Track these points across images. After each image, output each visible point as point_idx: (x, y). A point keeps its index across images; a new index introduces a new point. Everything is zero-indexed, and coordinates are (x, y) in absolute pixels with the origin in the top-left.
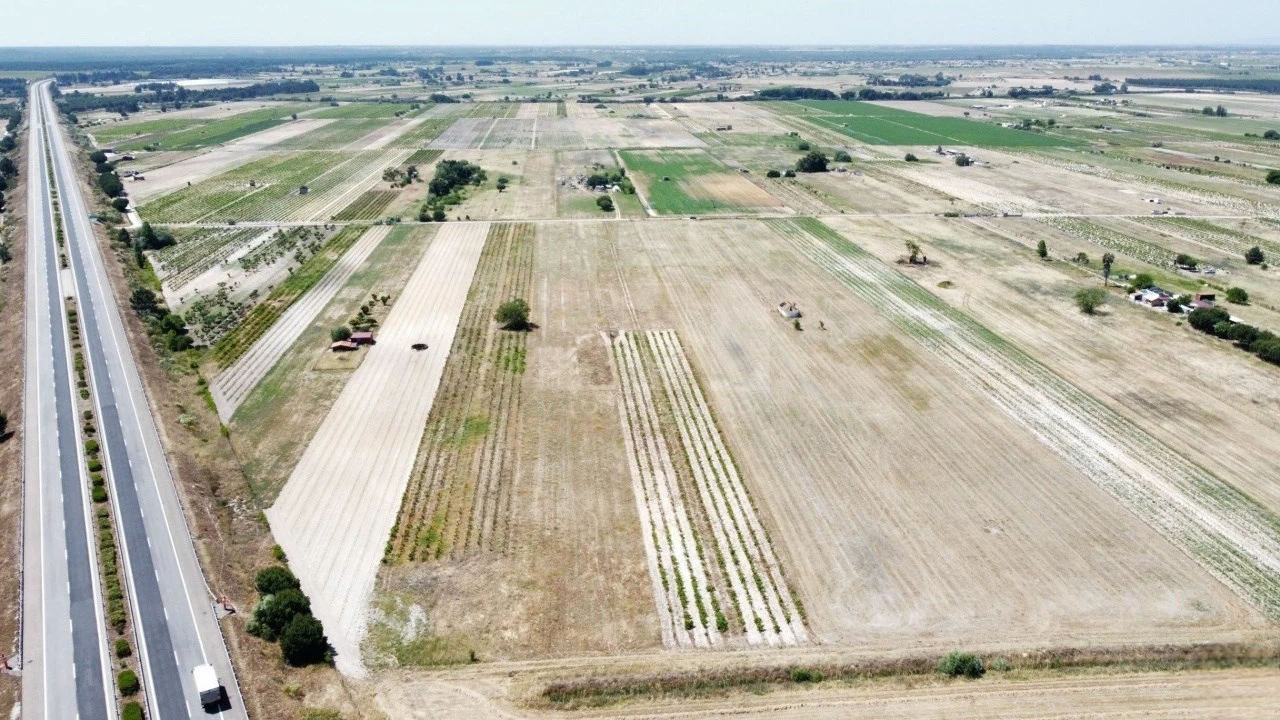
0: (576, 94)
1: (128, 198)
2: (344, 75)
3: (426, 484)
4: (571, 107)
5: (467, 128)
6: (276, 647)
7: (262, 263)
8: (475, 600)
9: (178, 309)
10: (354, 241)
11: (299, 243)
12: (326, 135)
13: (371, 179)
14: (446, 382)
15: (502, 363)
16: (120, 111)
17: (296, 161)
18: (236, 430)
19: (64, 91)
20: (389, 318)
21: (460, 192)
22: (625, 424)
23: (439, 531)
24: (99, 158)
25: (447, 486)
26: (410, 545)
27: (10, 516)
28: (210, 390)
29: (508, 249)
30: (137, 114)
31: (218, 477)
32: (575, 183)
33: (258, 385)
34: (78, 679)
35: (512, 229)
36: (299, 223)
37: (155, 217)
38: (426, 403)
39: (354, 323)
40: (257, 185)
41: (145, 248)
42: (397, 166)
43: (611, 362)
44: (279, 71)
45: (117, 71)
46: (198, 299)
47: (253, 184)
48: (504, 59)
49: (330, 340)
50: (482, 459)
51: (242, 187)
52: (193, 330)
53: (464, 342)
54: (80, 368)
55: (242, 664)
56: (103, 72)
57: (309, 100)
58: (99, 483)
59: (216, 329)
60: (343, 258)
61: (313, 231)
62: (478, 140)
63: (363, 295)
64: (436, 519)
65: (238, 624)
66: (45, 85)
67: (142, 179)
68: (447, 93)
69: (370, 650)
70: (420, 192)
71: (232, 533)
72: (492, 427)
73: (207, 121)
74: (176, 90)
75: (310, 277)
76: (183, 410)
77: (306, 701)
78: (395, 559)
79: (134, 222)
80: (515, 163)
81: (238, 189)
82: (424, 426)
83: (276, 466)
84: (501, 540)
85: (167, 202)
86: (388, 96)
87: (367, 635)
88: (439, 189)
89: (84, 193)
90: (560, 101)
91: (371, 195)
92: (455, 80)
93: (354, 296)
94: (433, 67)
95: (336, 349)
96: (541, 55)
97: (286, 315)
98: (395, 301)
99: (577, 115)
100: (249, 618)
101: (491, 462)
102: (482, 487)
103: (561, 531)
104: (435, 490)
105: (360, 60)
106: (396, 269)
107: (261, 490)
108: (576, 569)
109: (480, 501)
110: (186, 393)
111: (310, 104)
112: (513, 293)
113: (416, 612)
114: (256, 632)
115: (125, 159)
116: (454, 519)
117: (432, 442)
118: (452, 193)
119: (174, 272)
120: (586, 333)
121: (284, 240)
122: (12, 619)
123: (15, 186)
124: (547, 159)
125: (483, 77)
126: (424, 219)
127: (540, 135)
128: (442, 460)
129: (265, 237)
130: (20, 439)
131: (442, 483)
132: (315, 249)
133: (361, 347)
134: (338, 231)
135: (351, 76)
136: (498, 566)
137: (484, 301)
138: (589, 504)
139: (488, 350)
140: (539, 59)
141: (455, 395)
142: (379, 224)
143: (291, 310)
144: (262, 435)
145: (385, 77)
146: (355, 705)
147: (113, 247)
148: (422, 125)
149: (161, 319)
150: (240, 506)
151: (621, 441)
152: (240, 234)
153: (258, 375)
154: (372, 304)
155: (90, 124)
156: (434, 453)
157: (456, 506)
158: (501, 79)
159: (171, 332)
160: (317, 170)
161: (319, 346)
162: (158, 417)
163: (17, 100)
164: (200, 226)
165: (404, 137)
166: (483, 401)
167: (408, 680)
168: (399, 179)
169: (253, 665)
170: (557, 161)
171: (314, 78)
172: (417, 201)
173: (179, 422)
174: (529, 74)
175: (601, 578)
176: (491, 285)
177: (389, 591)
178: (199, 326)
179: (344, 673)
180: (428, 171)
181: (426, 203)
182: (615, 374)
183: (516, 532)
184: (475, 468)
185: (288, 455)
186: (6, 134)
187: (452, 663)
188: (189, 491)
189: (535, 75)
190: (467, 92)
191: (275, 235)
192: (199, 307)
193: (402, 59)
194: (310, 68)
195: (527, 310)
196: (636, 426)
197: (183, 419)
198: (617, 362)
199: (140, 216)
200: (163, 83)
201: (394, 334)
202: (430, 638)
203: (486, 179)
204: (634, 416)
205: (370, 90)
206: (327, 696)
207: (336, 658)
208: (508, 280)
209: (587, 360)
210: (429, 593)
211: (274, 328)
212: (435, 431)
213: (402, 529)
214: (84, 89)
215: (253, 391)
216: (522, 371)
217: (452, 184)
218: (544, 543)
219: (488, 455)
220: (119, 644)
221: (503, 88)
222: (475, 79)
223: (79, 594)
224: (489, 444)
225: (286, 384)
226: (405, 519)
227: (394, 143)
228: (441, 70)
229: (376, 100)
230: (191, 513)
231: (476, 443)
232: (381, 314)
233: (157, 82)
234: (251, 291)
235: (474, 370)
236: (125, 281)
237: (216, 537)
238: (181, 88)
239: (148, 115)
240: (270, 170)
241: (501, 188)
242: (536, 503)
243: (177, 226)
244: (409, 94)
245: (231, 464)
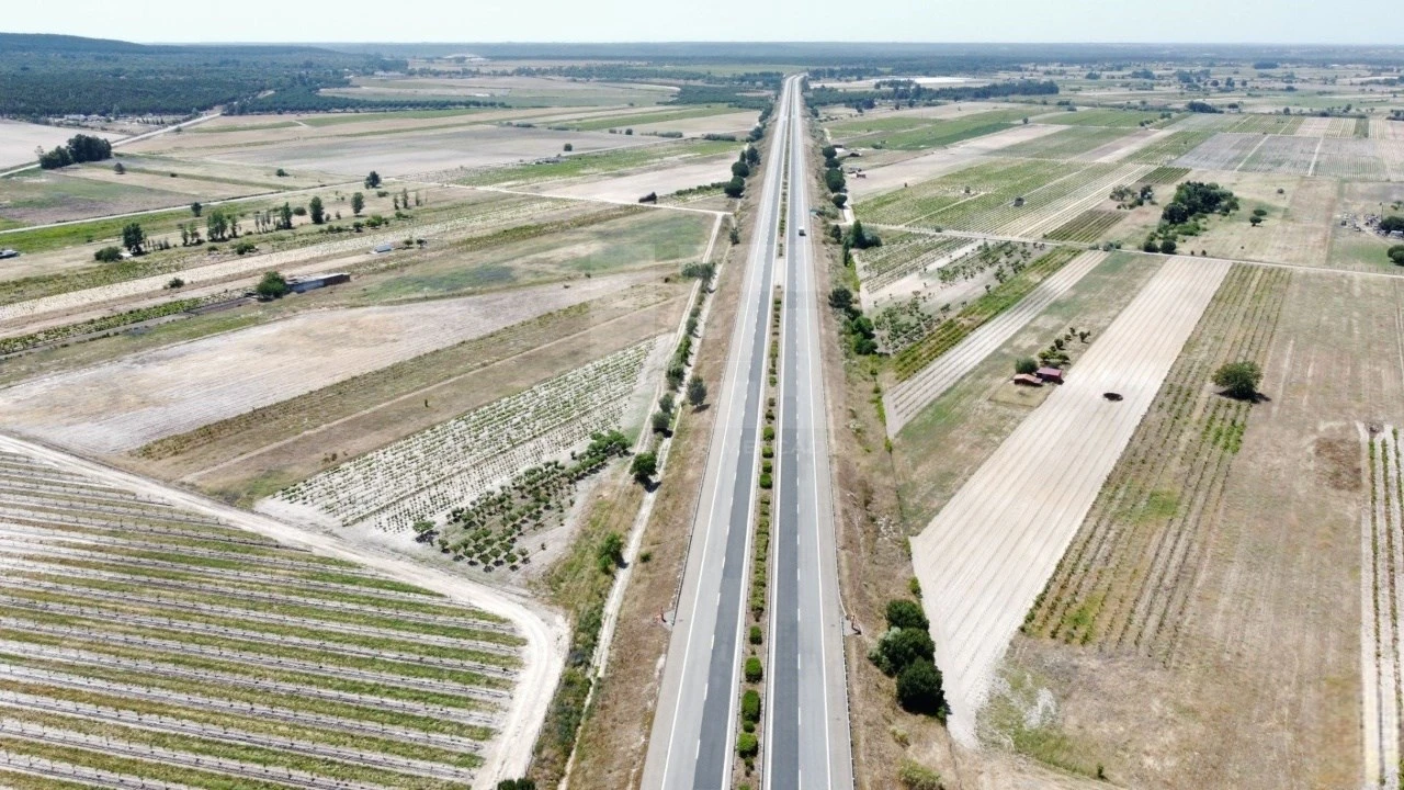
0: (1387, 109)
1: (847, 195)
2: (1090, 76)
3: (1087, 556)
4: (1377, 125)
5: (1226, 144)
6: (891, 684)
7: (961, 276)
8: (1117, 708)
9: (870, 312)
10: (1063, 264)
11: (1003, 260)
12: (1056, 143)
13: (1096, 196)
14: (1136, 443)
15: (1211, 436)
16: (857, 107)
17: (1017, 170)
18: (899, 447)
19: (814, 85)
20: (1085, 356)
21: (1201, 222)
22: (1366, 549)
23: (1092, 614)
24: (829, 153)
25: (1112, 565)
26: (1055, 620)
27: (692, 482)
28: (883, 400)
29: (1248, 297)
30: (873, 111)
31: (873, 492)
32: (1361, 224)
33: (931, 405)
34: (713, 651)
35: (1260, 273)
36: (1007, 238)
37: (868, 217)
38: (1107, 462)
39: (1044, 357)
40: (972, 192)
41: (853, 246)
42: (1129, 184)
43: (1364, 463)
44: (1020, 70)
45: (862, 67)
46: (891, 305)
47: (968, 191)
48: (1293, 61)
49: (1014, 371)
50: (1163, 545)
51: (956, 193)
52: (880, 336)
53: (1168, 401)
54: (774, 356)
55: (857, 689)
56: (850, 67)
57: (1045, 103)
58: (768, 470)
59: (902, 338)
60: (1046, 282)
61: (1021, 248)
62: (1237, 160)
63: (1060, 327)
64: (1090, 600)
65: (861, 647)
66: (798, 79)
67: (864, 176)
68: (1209, 101)
69: (986, 722)
70: (1152, 216)
71: (874, 552)
72: (1182, 509)
73: (935, 121)
74: (913, 87)
75: (1006, 298)
76: (854, 415)
77: (910, 751)
78: (1035, 630)
79: (848, 219)
80: (1281, 192)
81: (952, 194)
82: (1099, 488)
83: (931, 494)
84: (1165, 647)
85: (882, 201)
86: (1136, 102)
87: (987, 704)
88: (1174, 216)
89: (810, 186)
90: (1362, 117)
91: (1092, 214)
92: (1222, 85)
93: (1049, 327)
94: (1198, 69)
95: (1018, 382)
96: (1347, 56)
97: (973, 336)
98: (1095, 339)
99: (1382, 137)
100: (873, 646)
101: (1172, 552)
102: (1154, 578)
103: (1244, 660)
104: (1097, 566)
105: (1110, 60)
106: (1104, 304)
107: (912, 517)
108: (1255, 712)
109: (1148, 594)
110: (861, 399)
111: (1046, 108)
112: (1244, 352)
113: (1045, 697)
114: (876, 661)
115: (853, 155)
116: (1112, 605)
117: (1105, 510)
118: (1191, 221)
119: (874, 274)
120: (1335, 419)
121: (987, 255)
122: (675, 577)
123: (755, 175)
124: (1327, 189)
125: (1259, 83)
126: (1150, 248)
127: (1324, 158)
128: (1112, 533)
129: (968, 249)
130: (713, 412)
131: (1107, 560)
132: (1018, 268)
133: (1046, 384)
134: (1047, 251)
135: (1096, 77)
136: (1155, 677)
137: (1203, 356)
138: (1290, 639)
139: (1196, 415)
140: (1343, 62)
141: (1143, 462)
142: (1096, 248)
143: (979, 332)
144: (924, 458)
145: (1138, 80)
146: (958, 775)
147: (824, 242)
148: (1171, 137)
149: (853, 319)
150: (887, 527)
151: (1356, 569)
152: (945, 243)
153: (933, 394)
154: (1068, 338)
155: (829, 118)
156: (1105, 522)
157: (1118, 591)
158: (1285, 86)
159: (860, 334)
160: (1038, 181)
161: (1001, 375)
162: (831, 417)
163: (772, 93)
164: (907, 230)
165: (1146, 150)
166: (1177, 476)
167: (1020, 770)
168: (1129, 199)
169: (866, 694)
170: (1341, 193)
171: (1055, 78)
172: (1145, 227)
173: (848, 427)
174: (1325, 81)
175: (1289, 736)
176: (1216, 338)
177: (1019, 664)
178: (885, 333)
179: (955, 737)
180: (1166, 193)
181: (1155, 230)
182: (1365, 480)
183: (1185, 643)
184: (1151, 553)
185: (946, 484)
186: (758, 124)
187: (1075, 770)
188: (843, 499)
189: (1333, 82)
190: (1235, 100)
191: (979, 248)
192: (890, 313)
193: (1161, 59)
194: (1053, 67)
195: (1258, 376)
196: (1383, 555)
197: (853, 424)
198: (1373, 466)
199: (855, 213)
200: (902, 79)
201: (1086, 376)
202: (1055, 733)
203: (1237, 208)
204: (1382, 541)
205: (1117, 94)
206: (932, 754)
207: (949, 717)
208: (1241, 336)
209: (1329, 455)
210: (1065, 681)
211: (958, 347)
212: (1111, 499)
213: (1050, 599)
214: (830, 84)
215: (924, 410)
216: (1235, 451)
217: (1191, 212)
218: (1220, 668)
219: (1169, 542)
220: (753, 629)
221: (1285, 97)
222: (1249, 85)
223: (731, 572)
224: (1174, 530)
225: (957, 410)
226: (1055, 588)
227: (1132, 157)
228: (1207, 73)
229: (1120, 107)
230: (841, 521)
231: (1157, 524)
232: (1076, 351)
233: (897, 78)
234: (944, 304)
235: (1173, 437)
236: (828, 277)
237: (858, 552)
238: (918, 86)
239: (883, 112)
240: (988, 177)
241: (1255, 221)
242: (1219, 616)
243: (887, 227)
244: (1163, 101)
245: (888, 481)
